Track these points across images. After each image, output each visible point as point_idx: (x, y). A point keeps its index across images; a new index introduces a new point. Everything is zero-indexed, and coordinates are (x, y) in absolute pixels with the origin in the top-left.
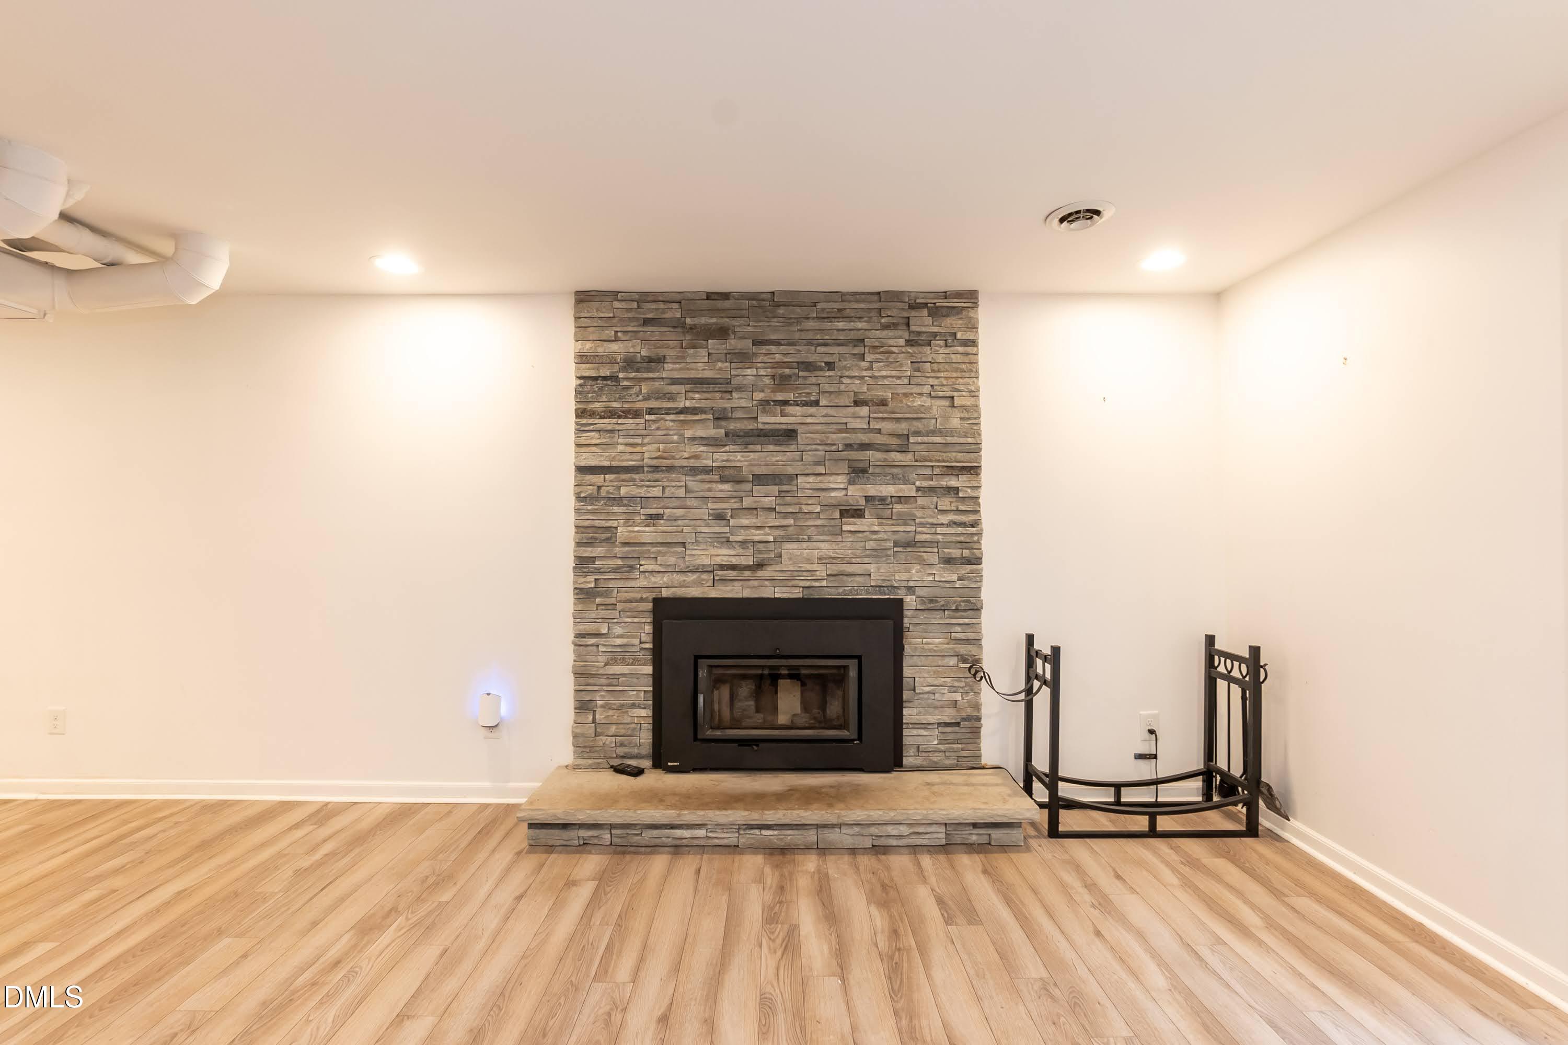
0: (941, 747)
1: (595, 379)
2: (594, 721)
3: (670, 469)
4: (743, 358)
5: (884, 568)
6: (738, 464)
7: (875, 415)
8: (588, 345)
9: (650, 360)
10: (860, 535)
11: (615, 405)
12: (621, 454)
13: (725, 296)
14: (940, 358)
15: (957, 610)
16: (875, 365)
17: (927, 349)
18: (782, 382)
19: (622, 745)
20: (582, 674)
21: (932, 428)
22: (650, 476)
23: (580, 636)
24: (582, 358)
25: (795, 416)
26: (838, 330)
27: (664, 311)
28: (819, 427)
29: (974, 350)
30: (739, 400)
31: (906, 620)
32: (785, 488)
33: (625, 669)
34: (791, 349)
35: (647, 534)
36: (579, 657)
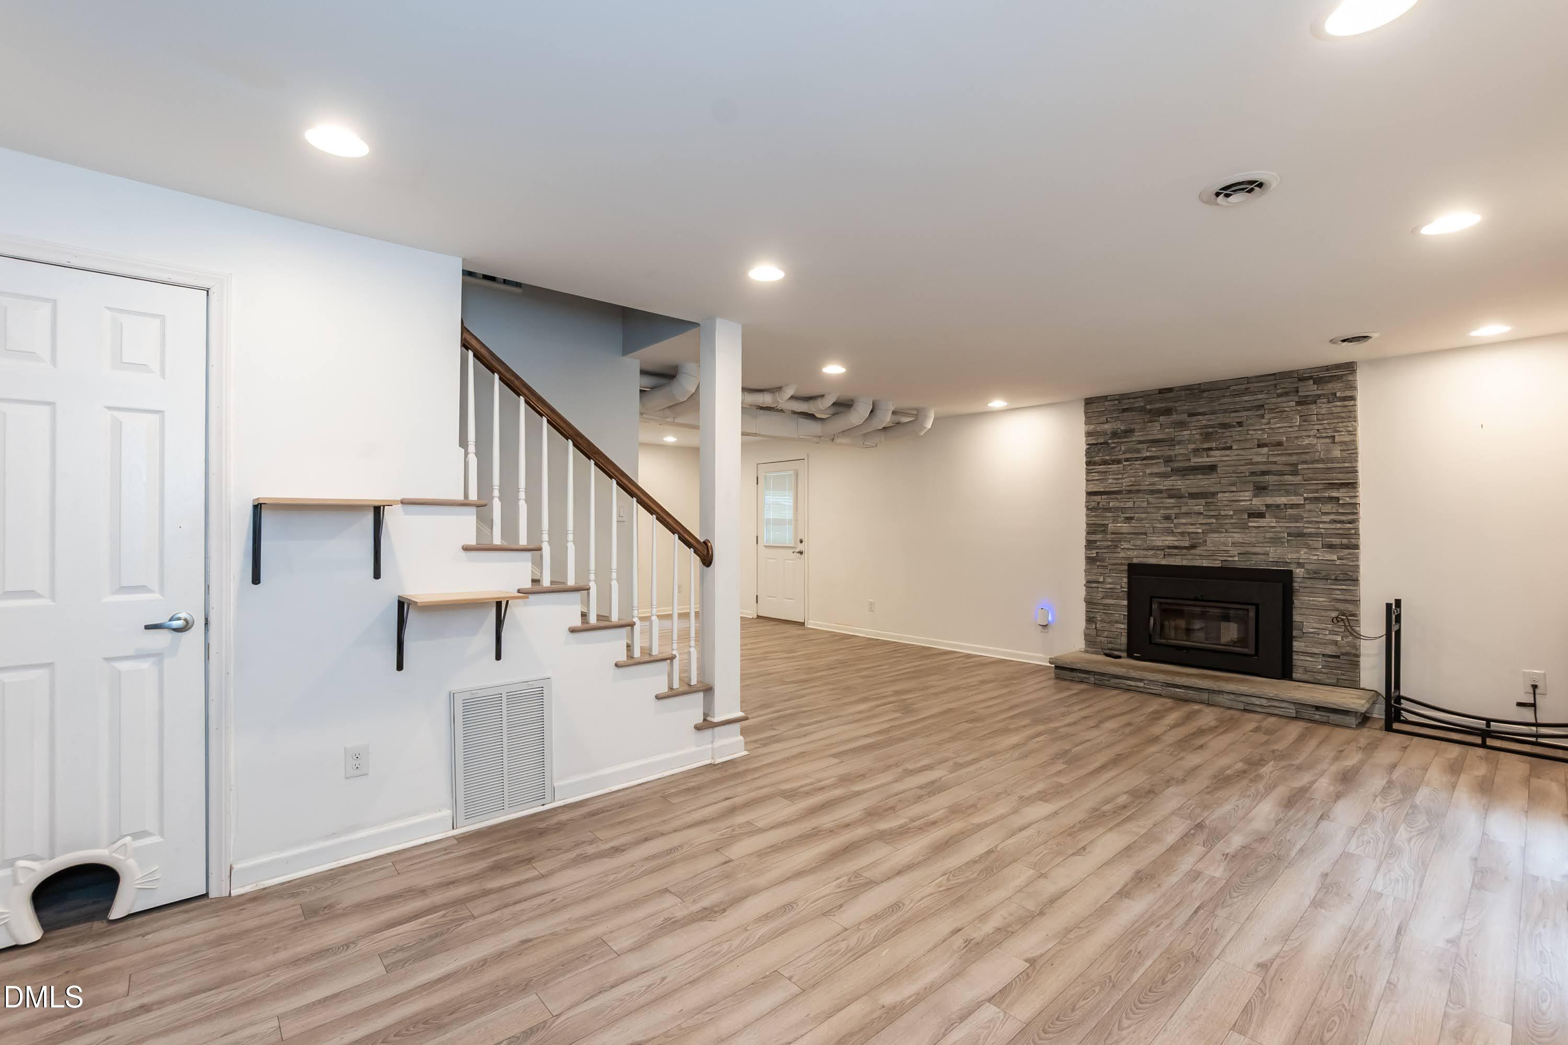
0: (1325, 670)
1: (1097, 444)
2: (1096, 628)
3: (1138, 491)
4: (1182, 425)
5: (1280, 550)
6: (1180, 487)
7: (1271, 453)
8: (1092, 427)
9: (1126, 431)
10: (1262, 529)
11: (1107, 458)
12: (1110, 484)
13: (1170, 390)
14: (1323, 411)
15: (1336, 579)
16: (1272, 421)
17: (1314, 407)
18: (1207, 437)
19: (1111, 643)
20: (1089, 602)
21: (1317, 458)
22: (1126, 496)
23: (1088, 582)
24: (1089, 434)
25: (1215, 457)
26: (1246, 401)
27: (1134, 403)
28: (1233, 463)
29: (1352, 403)
30: (1179, 450)
31: (1295, 584)
32: (1209, 500)
33: (1113, 602)
34: (1213, 417)
35: (1124, 527)
36: (1088, 593)
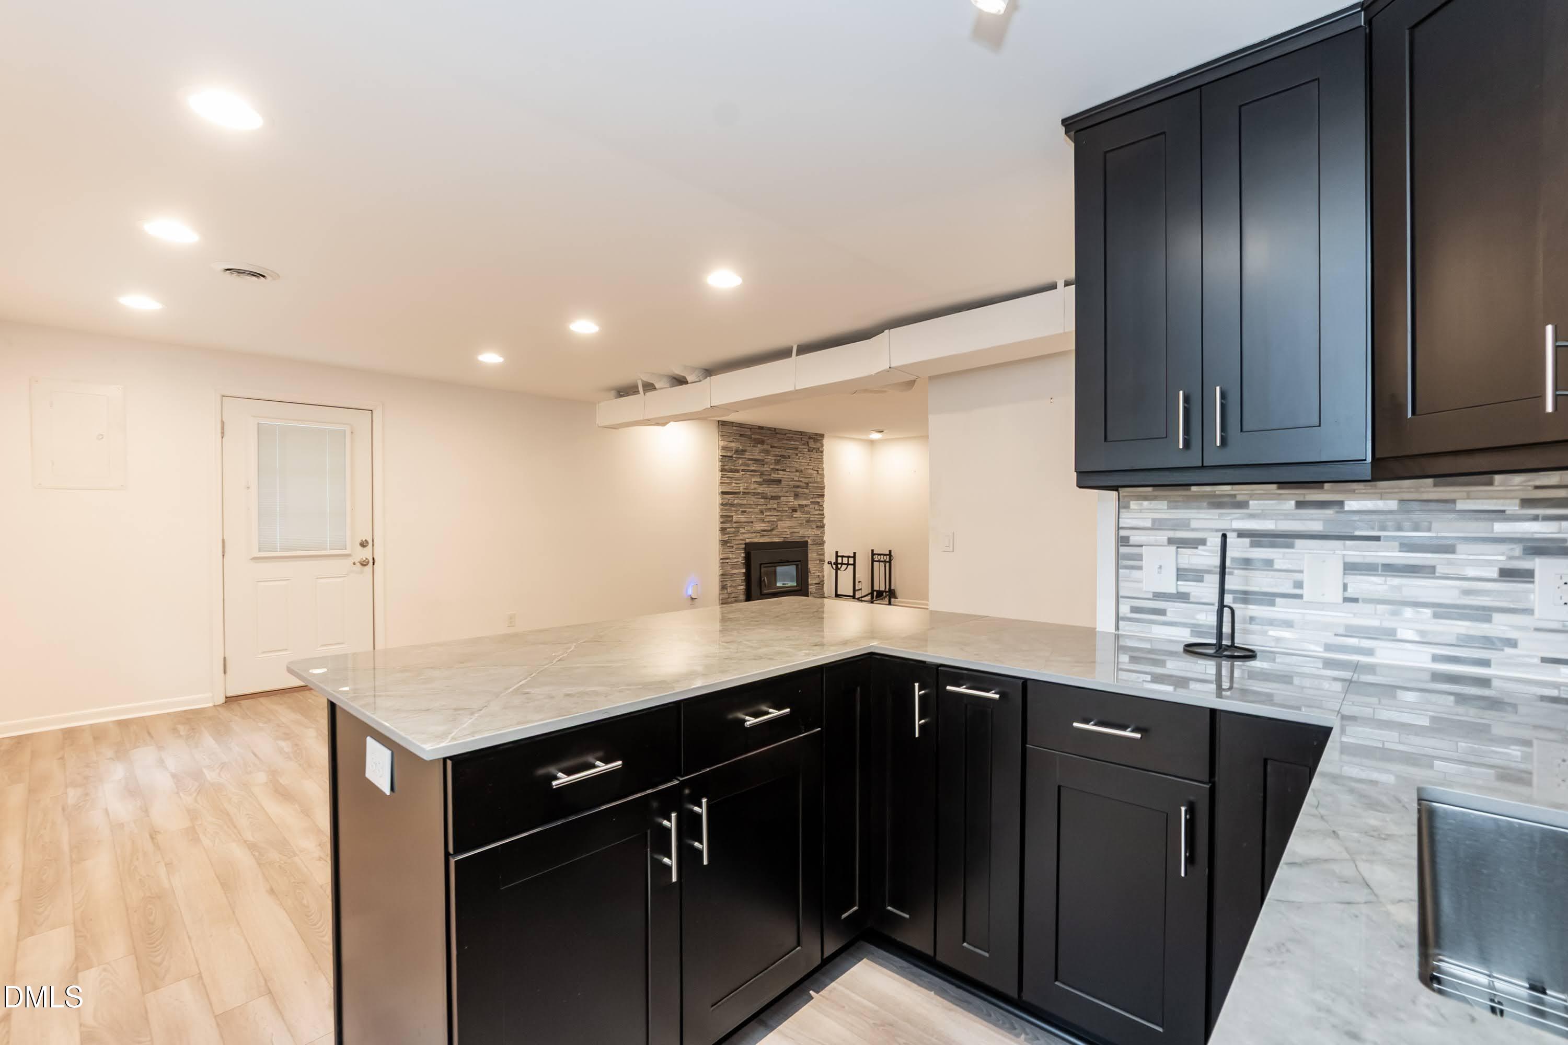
0: (817, 591)
1: (725, 456)
2: (727, 592)
4: (768, 452)
5: (803, 530)
6: (766, 492)
7: (800, 476)
8: (723, 443)
9: (742, 451)
10: (797, 518)
11: (732, 467)
12: (733, 487)
13: (762, 428)
14: (814, 456)
15: (819, 544)
16: (800, 458)
17: (813, 453)
18: (777, 462)
19: (736, 601)
21: (813, 481)
22: (742, 496)
23: (722, 559)
24: (722, 448)
26: (792, 444)
27: (746, 432)
28: (786, 479)
29: (823, 454)
30: (766, 468)
31: (808, 548)
32: (778, 501)
33: (736, 572)
34: (780, 450)
35: (743, 518)
36: (721, 568)
